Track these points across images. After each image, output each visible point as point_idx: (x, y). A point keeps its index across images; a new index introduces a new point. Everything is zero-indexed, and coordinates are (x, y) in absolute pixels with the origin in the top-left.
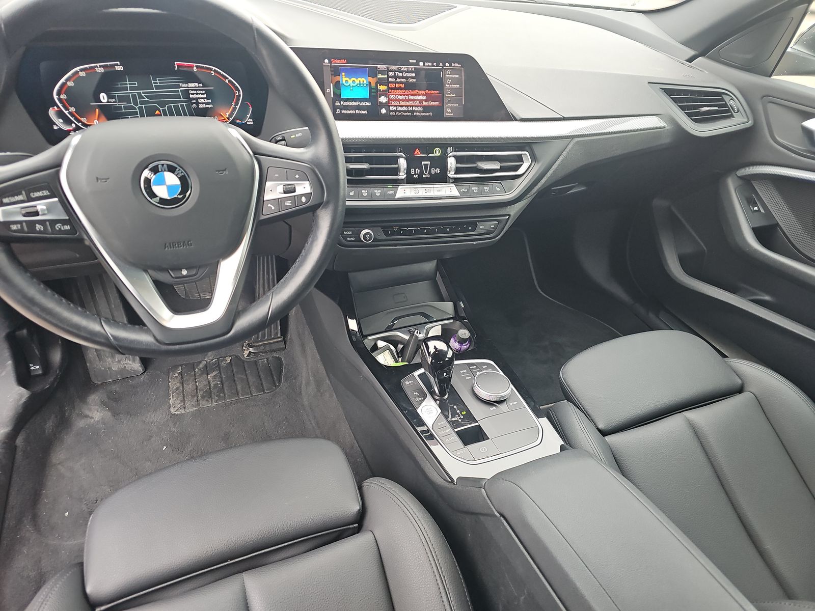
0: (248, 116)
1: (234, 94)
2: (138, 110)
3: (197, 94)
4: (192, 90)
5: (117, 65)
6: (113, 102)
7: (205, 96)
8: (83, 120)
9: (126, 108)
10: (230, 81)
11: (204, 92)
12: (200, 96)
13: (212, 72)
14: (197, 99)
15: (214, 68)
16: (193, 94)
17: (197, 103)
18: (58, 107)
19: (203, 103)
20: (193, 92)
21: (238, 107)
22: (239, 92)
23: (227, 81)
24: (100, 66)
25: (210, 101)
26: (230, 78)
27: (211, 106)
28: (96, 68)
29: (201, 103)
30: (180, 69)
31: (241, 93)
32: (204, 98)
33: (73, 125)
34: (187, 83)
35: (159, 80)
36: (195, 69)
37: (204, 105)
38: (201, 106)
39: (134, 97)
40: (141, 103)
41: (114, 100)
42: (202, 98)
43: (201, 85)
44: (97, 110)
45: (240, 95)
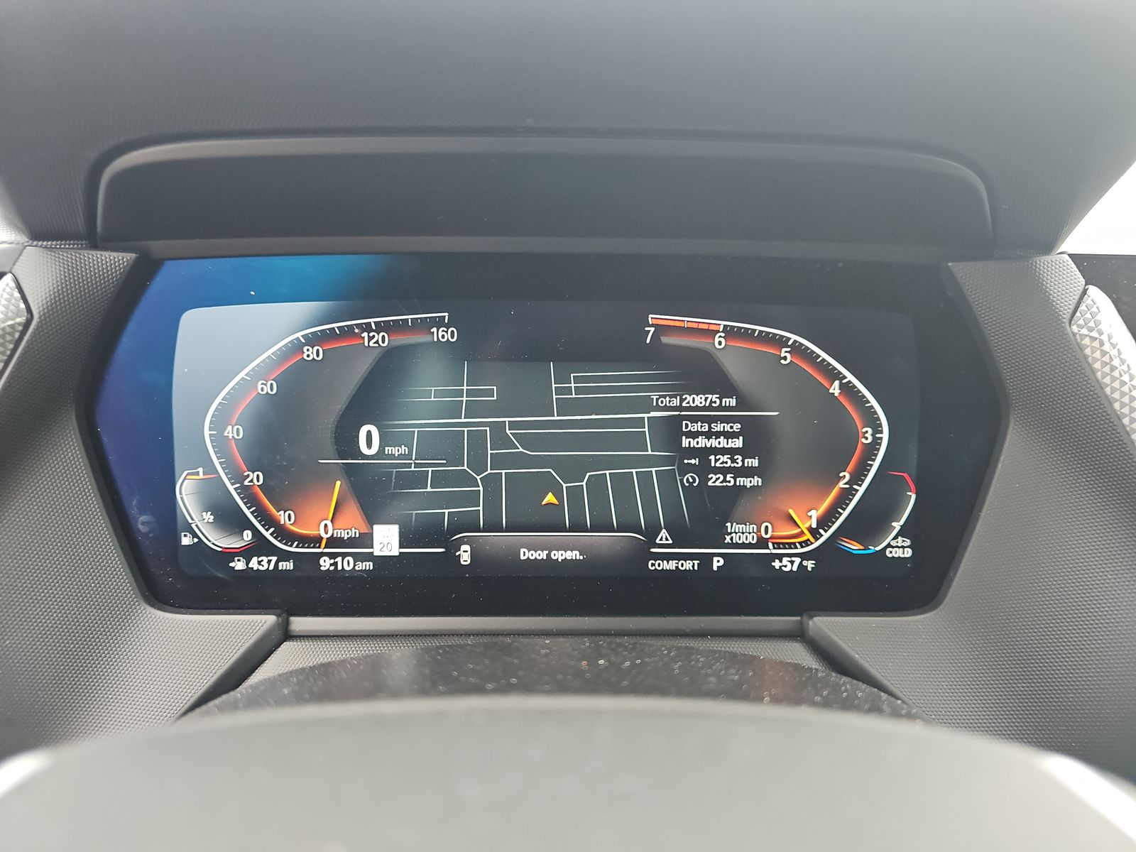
0: (897, 526)
1: (855, 437)
2: (481, 488)
3: (709, 435)
4: (694, 419)
5: (439, 323)
6: (401, 457)
7: (738, 443)
8: (282, 517)
9: (439, 479)
10: (847, 388)
11: (737, 427)
12: (723, 443)
13: (784, 352)
14: (704, 453)
15: (794, 337)
16: (694, 435)
17: (705, 469)
18: (210, 468)
19: (724, 471)
20: (695, 427)
21: (861, 490)
22: (877, 429)
23: (835, 389)
24: (380, 328)
25: (754, 462)
26: (850, 377)
27: (757, 481)
28: (365, 334)
29: (717, 470)
30: (665, 340)
31: (885, 436)
32: (732, 452)
33: (248, 535)
34: (680, 390)
35: (577, 380)
36: (719, 341)
37: (729, 477)
38: (715, 480)
39: (478, 439)
40: (498, 462)
41: (404, 450)
42: (723, 451)
43: (733, 402)
44: (338, 483)
45: (876, 442)
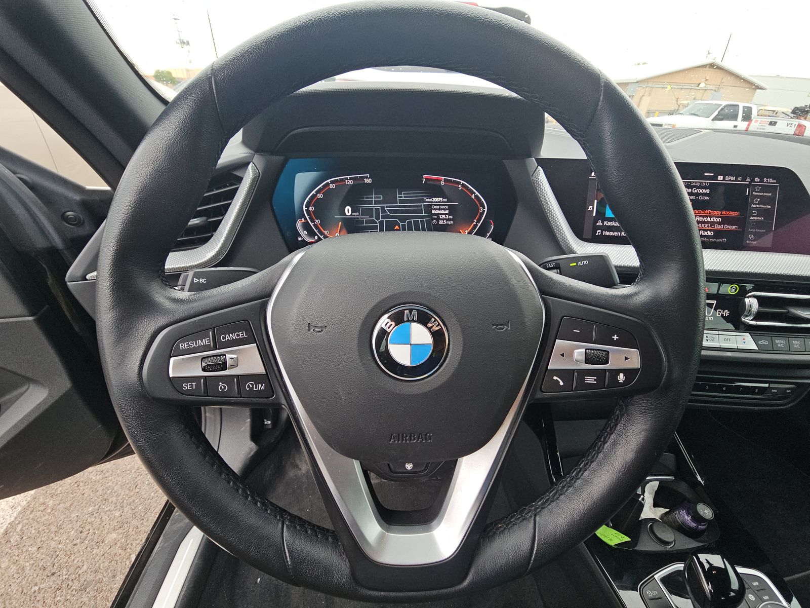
0: (488, 234)
1: (478, 209)
2: (378, 224)
3: (439, 209)
4: (435, 205)
5: (366, 177)
6: (357, 216)
7: (447, 212)
8: (325, 232)
9: (367, 222)
10: (476, 196)
11: (447, 207)
12: (443, 212)
13: (460, 186)
14: (438, 215)
15: (462, 182)
16: (435, 209)
17: (438, 219)
18: (305, 219)
19: (443, 220)
20: (437, 207)
21: (479, 225)
22: (484, 208)
23: (473, 197)
24: (351, 179)
25: (451, 217)
26: (477, 193)
27: (452, 222)
28: (346, 181)
29: (441, 219)
30: (428, 182)
31: (486, 210)
32: (446, 214)
33: (316, 237)
34: (431, 197)
35: (404, 194)
36: (442, 183)
37: (445, 221)
38: (441, 222)
39: (377, 210)
40: (383, 217)
41: (358, 214)
42: (443, 214)
43: (446, 200)
44: (340, 223)
45: (484, 211)
